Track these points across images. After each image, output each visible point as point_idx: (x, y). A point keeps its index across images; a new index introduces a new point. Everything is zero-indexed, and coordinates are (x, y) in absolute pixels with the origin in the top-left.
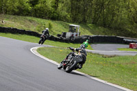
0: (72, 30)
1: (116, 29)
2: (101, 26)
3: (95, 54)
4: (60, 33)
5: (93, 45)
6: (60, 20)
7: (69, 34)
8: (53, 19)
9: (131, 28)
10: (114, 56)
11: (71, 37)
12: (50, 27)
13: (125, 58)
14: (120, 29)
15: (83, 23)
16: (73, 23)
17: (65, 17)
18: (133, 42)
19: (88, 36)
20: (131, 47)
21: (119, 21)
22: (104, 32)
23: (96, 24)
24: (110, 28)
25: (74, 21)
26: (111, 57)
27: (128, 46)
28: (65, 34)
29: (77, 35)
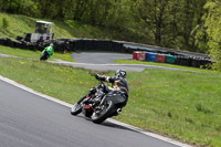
0: (41, 29)
1: (111, 28)
2: (87, 23)
3: (77, 69)
4: (21, 35)
5: (74, 54)
6: (21, 13)
7: (35, 37)
8: (10, 11)
9: (136, 28)
11: (38, 41)
12: (5, 24)
14: (118, 29)
15: (59, 18)
16: (42, 18)
17: (29, 9)
18: (138, 50)
19: (66, 40)
20: (136, 57)
21: (117, 15)
22: (91, 34)
23: (79, 20)
24: (102, 27)
25: (45, 15)
27: (131, 56)
28: (29, 36)
29: (48, 38)
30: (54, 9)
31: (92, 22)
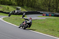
0: (18, 9)
1: (37, 8)
4: (13, 11)
5: (27, 15)
6: (12, 5)
7: (16, 11)
8: (9, 5)
9: (43, 7)
10: (36, 20)
11: (17, 12)
12: (8, 8)
13: (41, 20)
15: (22, 6)
16: (18, 6)
17: (14, 4)
18: (44, 13)
19: (25, 12)
20: (43, 15)
21: (38, 4)
22: (31, 10)
23: (28, 6)
24: (34, 8)
25: (18, 5)
26: (35, 20)
28: (15, 11)
29: (20, 11)
30: (21, 4)
31: (31, 7)
